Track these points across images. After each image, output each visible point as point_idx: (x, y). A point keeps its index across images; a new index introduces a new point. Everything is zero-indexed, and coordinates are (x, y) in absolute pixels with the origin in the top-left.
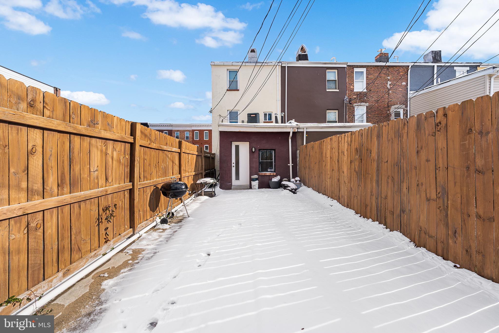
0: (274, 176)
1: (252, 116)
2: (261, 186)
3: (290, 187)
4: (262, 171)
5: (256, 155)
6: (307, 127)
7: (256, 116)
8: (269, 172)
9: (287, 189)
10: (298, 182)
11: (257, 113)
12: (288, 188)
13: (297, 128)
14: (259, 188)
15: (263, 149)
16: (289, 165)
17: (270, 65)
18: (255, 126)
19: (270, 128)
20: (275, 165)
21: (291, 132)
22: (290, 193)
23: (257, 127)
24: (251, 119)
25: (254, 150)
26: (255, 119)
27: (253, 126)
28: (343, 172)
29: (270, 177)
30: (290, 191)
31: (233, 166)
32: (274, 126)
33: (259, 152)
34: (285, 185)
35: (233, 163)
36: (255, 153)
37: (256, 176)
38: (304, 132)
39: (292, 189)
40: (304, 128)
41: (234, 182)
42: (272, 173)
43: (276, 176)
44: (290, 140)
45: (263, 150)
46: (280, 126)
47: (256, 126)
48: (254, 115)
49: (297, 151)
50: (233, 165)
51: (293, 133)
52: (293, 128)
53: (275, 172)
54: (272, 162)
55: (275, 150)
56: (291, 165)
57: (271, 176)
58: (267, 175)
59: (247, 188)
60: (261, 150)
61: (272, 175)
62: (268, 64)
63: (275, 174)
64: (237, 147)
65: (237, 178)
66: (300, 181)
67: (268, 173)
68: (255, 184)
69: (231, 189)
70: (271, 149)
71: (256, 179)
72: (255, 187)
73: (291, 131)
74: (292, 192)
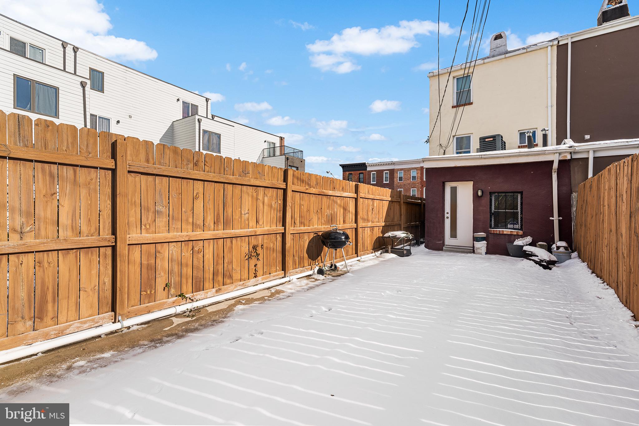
0: (519, 236)
1: (486, 140)
2: (490, 251)
3: (538, 256)
4: (496, 226)
5: (485, 201)
6: (595, 150)
7: (495, 140)
8: (510, 229)
9: (530, 260)
10: (562, 249)
11: (496, 135)
12: (533, 258)
13: (571, 153)
14: (486, 253)
15: (498, 191)
16: (551, 218)
17: (534, 51)
18: (481, 156)
19: (510, 158)
20: (521, 218)
21: (554, 161)
22: (534, 266)
23: (485, 158)
24: (484, 145)
25: (480, 193)
26: (492, 144)
27: (479, 157)
29: (511, 238)
30: (536, 262)
31: (448, 218)
32: (518, 154)
33: (491, 196)
34: (527, 252)
35: (448, 213)
36: (483, 198)
37: (482, 234)
38: (588, 158)
39: (542, 261)
40: (589, 151)
41: (448, 240)
42: (515, 232)
43: (522, 236)
44: (555, 176)
45: (498, 193)
46: (530, 153)
47: (483, 156)
48: (492, 139)
49: (571, 193)
50: (446, 215)
51: (560, 162)
52: (560, 154)
53: (521, 229)
54: (517, 213)
55: (521, 193)
56: (556, 218)
57: (513, 237)
58: (505, 233)
59: (469, 251)
60: (495, 193)
61: (515, 234)
62: (528, 50)
63: (521, 232)
64: (454, 191)
65: (454, 234)
66: (566, 248)
67: (506, 231)
68: (482, 246)
69: (442, 250)
70: (513, 191)
71: (482, 239)
72: (479, 251)
73: (556, 159)
74: (541, 265)
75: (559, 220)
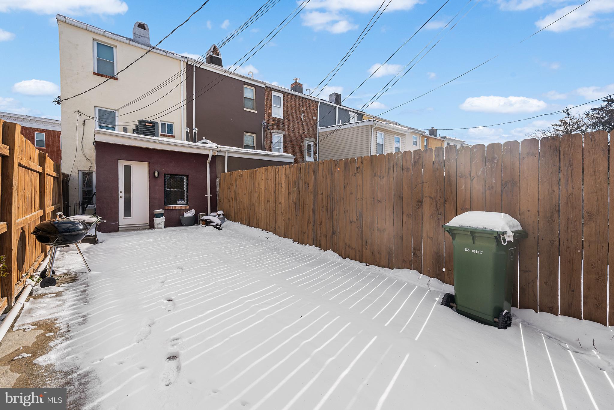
0: (187, 210)
1: (147, 124)
2: (167, 225)
3: (214, 222)
4: (169, 203)
5: (161, 181)
6: (229, 151)
7: (154, 126)
8: (179, 204)
9: (210, 225)
10: (221, 216)
11: (156, 122)
12: (212, 224)
13: (218, 151)
14: (165, 227)
15: (171, 173)
16: (206, 195)
17: (171, 57)
18: (159, 141)
19: (182, 147)
20: (187, 196)
21: (209, 155)
22: (214, 230)
23: (162, 144)
24: (145, 129)
25: (156, 174)
26: (152, 130)
27: (157, 141)
28: (281, 203)
29: (181, 212)
30: (214, 227)
31: (121, 197)
32: (188, 145)
33: (165, 178)
34: (208, 220)
35: (121, 192)
36: (158, 179)
37: (161, 211)
38: (225, 156)
39: (217, 225)
40: (225, 152)
41: (123, 220)
42: (184, 207)
43: (189, 210)
44: (208, 165)
45: (171, 175)
46: (196, 146)
47: (161, 142)
48: (151, 125)
49: (217, 178)
50: (120, 195)
51: (213, 156)
52: (213, 150)
53: (187, 204)
54: (183, 192)
55: (187, 176)
56: (209, 195)
57: (182, 211)
58: (177, 208)
59: (144, 227)
60: (168, 174)
61: (184, 208)
62: (168, 55)
63: (188, 207)
64: (128, 170)
65: (128, 212)
66: (223, 215)
67: (178, 207)
68: (160, 221)
69: (118, 231)
70: (182, 174)
71: (162, 215)
72: (160, 226)
73: (210, 154)
74: (217, 228)
75: (210, 196)
